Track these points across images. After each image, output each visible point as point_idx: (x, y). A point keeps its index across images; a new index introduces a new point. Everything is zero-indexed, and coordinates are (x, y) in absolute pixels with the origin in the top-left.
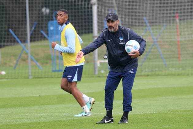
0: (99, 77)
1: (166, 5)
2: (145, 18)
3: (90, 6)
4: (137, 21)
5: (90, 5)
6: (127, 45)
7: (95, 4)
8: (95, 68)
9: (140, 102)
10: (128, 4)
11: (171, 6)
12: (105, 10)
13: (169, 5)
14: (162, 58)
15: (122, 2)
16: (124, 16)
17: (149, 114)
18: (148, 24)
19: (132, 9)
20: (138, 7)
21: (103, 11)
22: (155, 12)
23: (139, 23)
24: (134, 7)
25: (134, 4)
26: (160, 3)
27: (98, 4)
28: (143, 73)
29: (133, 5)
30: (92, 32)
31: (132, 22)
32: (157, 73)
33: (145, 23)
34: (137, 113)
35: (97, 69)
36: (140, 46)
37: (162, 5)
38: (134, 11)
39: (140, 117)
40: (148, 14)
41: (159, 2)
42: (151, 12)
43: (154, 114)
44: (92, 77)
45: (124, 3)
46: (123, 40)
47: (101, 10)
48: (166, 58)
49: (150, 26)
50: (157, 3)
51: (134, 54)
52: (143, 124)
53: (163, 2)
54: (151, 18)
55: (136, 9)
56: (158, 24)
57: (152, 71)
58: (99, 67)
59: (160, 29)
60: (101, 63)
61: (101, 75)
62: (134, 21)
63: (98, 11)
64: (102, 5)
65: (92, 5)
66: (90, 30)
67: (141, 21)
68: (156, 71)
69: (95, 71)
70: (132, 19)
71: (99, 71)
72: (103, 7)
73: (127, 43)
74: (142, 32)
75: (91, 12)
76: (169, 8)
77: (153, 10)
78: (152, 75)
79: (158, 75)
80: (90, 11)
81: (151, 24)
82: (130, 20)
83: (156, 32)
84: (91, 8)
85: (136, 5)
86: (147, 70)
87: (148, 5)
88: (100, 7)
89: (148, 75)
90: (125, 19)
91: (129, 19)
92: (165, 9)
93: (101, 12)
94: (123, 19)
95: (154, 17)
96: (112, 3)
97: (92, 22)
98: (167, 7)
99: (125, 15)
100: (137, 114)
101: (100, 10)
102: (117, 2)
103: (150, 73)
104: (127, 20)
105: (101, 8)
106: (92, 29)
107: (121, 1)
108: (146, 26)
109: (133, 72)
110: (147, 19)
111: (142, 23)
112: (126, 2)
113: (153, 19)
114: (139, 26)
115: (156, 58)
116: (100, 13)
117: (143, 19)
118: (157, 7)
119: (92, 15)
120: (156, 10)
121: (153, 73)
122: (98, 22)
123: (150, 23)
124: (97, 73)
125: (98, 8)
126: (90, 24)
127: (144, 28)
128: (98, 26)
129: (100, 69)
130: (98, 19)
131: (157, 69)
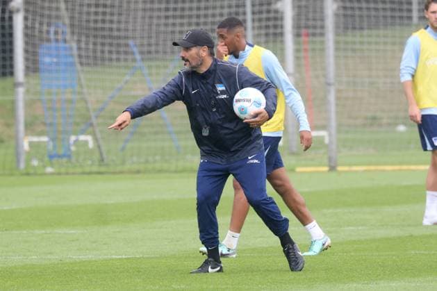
0: (28, 174)
1: (178, 13)
2: (131, 42)
3: (7, 16)
4: (114, 49)
5: (7, 11)
6: (238, 101)
7: (18, 11)
8: (17, 155)
9: (119, 232)
10: (93, 9)
11: (190, 17)
12: (41, 24)
13: (187, 13)
14: (170, 133)
15: (81, 5)
16: (83, 39)
17: (139, 258)
18: (138, 57)
19: (103, 21)
20: (115, 18)
21: (37, 25)
22: (154, 28)
23: (118, 52)
24: (108, 18)
25: (108, 10)
26: (167, 9)
27: (27, 11)
28: (127, 167)
29: (104, 14)
30: (12, 74)
31: (103, 52)
32: (158, 166)
33: (133, 53)
34: (114, 257)
35: (23, 158)
36: (266, 98)
37: (171, 13)
38: (107, 25)
39: (121, 265)
40: (138, 34)
41: (163, 6)
42: (146, 27)
43: (153, 258)
44: (12, 175)
45: (85, 9)
46: (224, 88)
47: (33, 23)
48: (179, 133)
49: (143, 60)
50: (159, 10)
51: (257, 119)
52: (126, 281)
53: (172, 6)
54: (145, 42)
55: (111, 22)
56: (160, 56)
57: (147, 162)
58: (28, 153)
59: (166, 67)
60: (31, 144)
61: (32, 171)
62: (107, 48)
63: (26, 27)
64: (34, 13)
65: (11, 12)
66: (8, 70)
67: (122, 49)
68: (155, 162)
69: (18, 161)
70: (103, 44)
71: (28, 161)
72: (38, 18)
73: (237, 96)
74: (125, 74)
75: (11, 27)
76: (185, 21)
77: (150, 25)
78: (146, 171)
79: (160, 171)
80: (7, 27)
81: (146, 56)
82: (99, 48)
83: (158, 74)
84: (11, 19)
85: (112, 14)
86: (135, 159)
87: (140, 14)
88: (30, 17)
89: (138, 172)
90: (87, 44)
91: (95, 44)
92: (178, 21)
93: (33, 28)
94: (83, 45)
95: (153, 41)
96: (58, 9)
97: (11, 51)
98: (182, 17)
99: (87, 36)
100: (113, 259)
101: (29, 24)
102: (70, 7)
103: (142, 167)
104: (91, 46)
105: (34, 20)
106: (12, 66)
107: (78, 3)
108: (134, 60)
109: (257, 161)
110: (136, 45)
111: (126, 53)
112: (89, 5)
113: (150, 45)
114: (118, 60)
115: (156, 133)
116: (29, 32)
117: (127, 45)
118: (159, 17)
119: (11, 35)
120: (158, 25)
121: (150, 167)
122: (26, 51)
123: (142, 53)
124: (22, 166)
125: (26, 19)
126: (7, 55)
127: (130, 64)
128: (27, 59)
129: (30, 156)
130: (26, 43)
131: (158, 158)
